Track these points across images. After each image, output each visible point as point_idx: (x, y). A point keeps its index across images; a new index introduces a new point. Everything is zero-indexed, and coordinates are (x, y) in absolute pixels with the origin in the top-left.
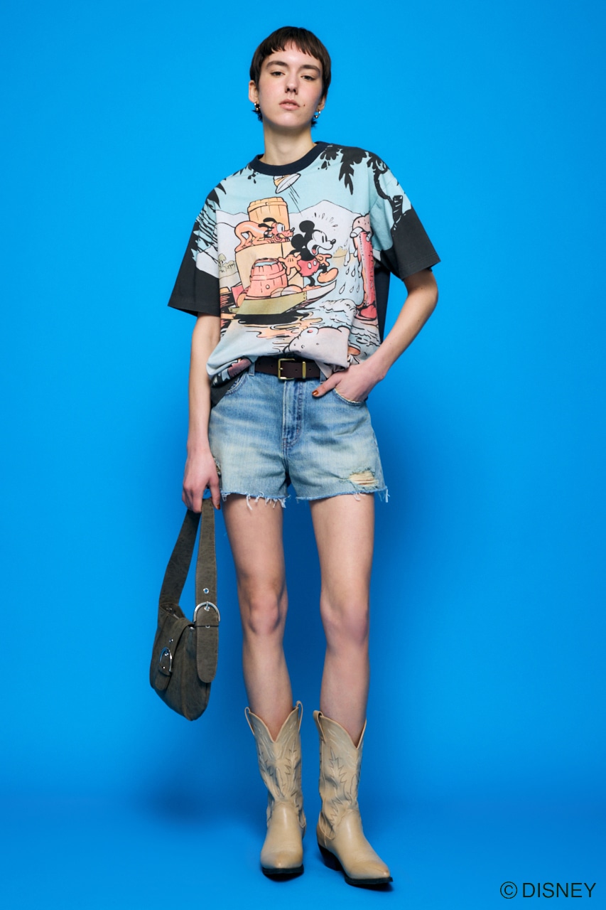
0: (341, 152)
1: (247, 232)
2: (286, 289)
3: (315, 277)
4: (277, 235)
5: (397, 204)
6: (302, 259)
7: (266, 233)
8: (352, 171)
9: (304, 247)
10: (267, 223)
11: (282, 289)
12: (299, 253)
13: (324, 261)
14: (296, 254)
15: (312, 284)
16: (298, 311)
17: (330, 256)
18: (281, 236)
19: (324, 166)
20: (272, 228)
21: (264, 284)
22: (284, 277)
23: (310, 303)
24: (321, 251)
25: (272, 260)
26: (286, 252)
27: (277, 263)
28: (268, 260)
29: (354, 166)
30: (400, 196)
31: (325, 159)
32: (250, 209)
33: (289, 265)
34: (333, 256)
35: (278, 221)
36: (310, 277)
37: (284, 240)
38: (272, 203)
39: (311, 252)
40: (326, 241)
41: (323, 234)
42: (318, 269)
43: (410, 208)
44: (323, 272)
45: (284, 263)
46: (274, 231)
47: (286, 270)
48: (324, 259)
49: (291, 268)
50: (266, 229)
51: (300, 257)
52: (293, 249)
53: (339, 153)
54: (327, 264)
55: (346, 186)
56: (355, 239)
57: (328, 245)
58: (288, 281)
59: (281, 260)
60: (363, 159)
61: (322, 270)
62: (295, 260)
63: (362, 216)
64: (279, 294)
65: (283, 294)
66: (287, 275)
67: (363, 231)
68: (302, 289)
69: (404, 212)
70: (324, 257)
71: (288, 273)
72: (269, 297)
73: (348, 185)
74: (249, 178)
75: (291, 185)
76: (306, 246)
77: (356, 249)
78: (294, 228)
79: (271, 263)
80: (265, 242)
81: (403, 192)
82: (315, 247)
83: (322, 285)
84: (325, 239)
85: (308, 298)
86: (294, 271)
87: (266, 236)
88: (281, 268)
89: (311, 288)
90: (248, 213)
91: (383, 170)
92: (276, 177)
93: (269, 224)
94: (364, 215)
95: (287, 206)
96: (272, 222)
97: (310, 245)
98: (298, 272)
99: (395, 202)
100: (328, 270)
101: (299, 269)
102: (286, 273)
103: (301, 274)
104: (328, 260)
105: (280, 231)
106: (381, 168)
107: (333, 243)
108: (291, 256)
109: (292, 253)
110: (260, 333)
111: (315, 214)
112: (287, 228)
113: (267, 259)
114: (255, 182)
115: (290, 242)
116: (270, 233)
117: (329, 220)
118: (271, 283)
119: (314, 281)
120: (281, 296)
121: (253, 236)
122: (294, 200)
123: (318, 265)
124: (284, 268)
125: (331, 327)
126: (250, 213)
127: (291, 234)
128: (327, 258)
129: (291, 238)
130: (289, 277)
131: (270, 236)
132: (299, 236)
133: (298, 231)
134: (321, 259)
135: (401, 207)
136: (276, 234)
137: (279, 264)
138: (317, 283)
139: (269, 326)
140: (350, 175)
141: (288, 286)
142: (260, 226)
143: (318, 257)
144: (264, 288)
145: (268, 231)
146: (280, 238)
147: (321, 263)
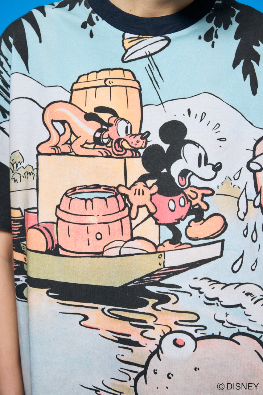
0: (237, 20)
1: (63, 122)
2: (127, 245)
3: (181, 227)
4: (118, 141)
6: (160, 192)
7: (98, 135)
8: (256, 57)
9: (165, 171)
10: (101, 115)
11: (121, 244)
12: (155, 181)
13: (198, 201)
14: (150, 182)
15: (176, 240)
16: (148, 288)
17: (210, 192)
18: (125, 145)
19: (209, 36)
20: (109, 125)
21: (93, 230)
22: (126, 221)
23: (169, 275)
24: (194, 181)
25: (108, 188)
26: (132, 178)
27: (115, 196)
28: (101, 190)
29: (260, 49)
31: (212, 24)
32: (76, 86)
33: (136, 200)
34: (217, 191)
35: (120, 116)
36: (172, 226)
37: (129, 153)
38: (116, 82)
39: (177, 181)
40: (206, 164)
41: (200, 150)
42: (189, 214)
44: (196, 220)
45: (127, 196)
46: (111, 131)
47: (130, 209)
48: (200, 196)
49: (139, 207)
50: (98, 125)
51: (155, 189)
52: (145, 172)
53: (233, 20)
54: (204, 207)
55: (245, 78)
56: (258, 174)
57: (207, 172)
58: (132, 230)
59: (122, 190)
61: (193, 217)
62: (148, 192)
64: (115, 252)
65: (124, 251)
66: (131, 219)
68: (156, 247)
70: (200, 192)
71: (133, 216)
72: (100, 255)
73: (248, 76)
74: (84, 26)
75: (151, 55)
76: (169, 170)
77: (258, 192)
78: (149, 133)
79: (106, 195)
80: (95, 152)
82: (184, 173)
83: (194, 243)
84: (203, 160)
85: (167, 265)
86: (143, 213)
87: (97, 141)
88: (122, 205)
89: (173, 247)
90: (72, 91)
92: (128, 35)
93: (105, 117)
95: (140, 90)
96: (110, 115)
97: (176, 169)
98: (151, 215)
100: (205, 217)
101: (153, 210)
102: (129, 215)
103: (156, 220)
104: (206, 199)
105: (123, 135)
107: (217, 168)
108: (140, 185)
109: (143, 179)
110: (86, 318)
111: (189, 111)
112: (136, 131)
113: (98, 186)
114: (91, 35)
115: (140, 159)
116: (105, 135)
117: (212, 125)
118: (103, 229)
119: (180, 235)
120: (120, 256)
121: (72, 132)
122: (153, 80)
123: (188, 206)
124: (126, 205)
125: (219, 337)
126: (75, 93)
127: (142, 143)
128: (204, 195)
129: (142, 151)
130: (134, 223)
131: (105, 141)
132: (157, 147)
133: (155, 139)
134: (193, 195)
136: (115, 138)
137: (119, 197)
138: (184, 239)
139: (101, 306)
140: (253, 61)
141: (132, 239)
142: (89, 117)
143: (188, 192)
144: (92, 238)
145: (100, 130)
146: (122, 147)
147: (194, 202)
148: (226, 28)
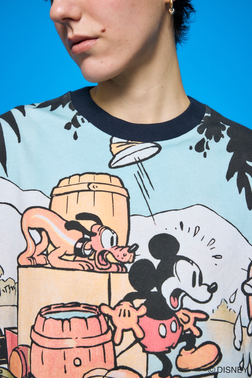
0: (228, 134)
1: (40, 230)
2: (110, 374)
3: (172, 356)
4: (102, 253)
6: (149, 314)
7: (79, 245)
8: (250, 171)
9: (155, 290)
10: (83, 223)
11: (104, 372)
12: (143, 301)
13: (190, 325)
14: (137, 302)
15: (165, 373)
17: (203, 316)
18: (110, 258)
19: (200, 147)
20: (92, 234)
21: (71, 355)
22: (109, 347)
24: (188, 303)
25: (88, 307)
26: (117, 296)
27: (97, 317)
28: (81, 308)
31: (203, 136)
32: (56, 191)
33: (121, 323)
35: (105, 224)
36: (162, 356)
37: (114, 268)
38: (100, 187)
39: (168, 302)
40: (201, 284)
41: (194, 268)
42: (180, 341)
44: (186, 348)
45: (110, 318)
46: (95, 242)
47: (114, 333)
48: (192, 320)
49: (124, 331)
50: (79, 235)
51: (143, 310)
54: (196, 333)
57: (202, 293)
58: (116, 357)
59: (105, 310)
61: (184, 344)
62: (135, 314)
66: (115, 345)
70: (192, 316)
71: (117, 341)
73: (243, 190)
74: (68, 127)
75: (141, 161)
76: (159, 289)
78: (137, 246)
79: (87, 315)
80: (76, 265)
82: (177, 293)
83: (183, 375)
84: (197, 279)
86: (129, 338)
87: (78, 252)
88: (105, 328)
90: (52, 195)
92: (116, 140)
93: (87, 224)
95: (128, 199)
96: (92, 222)
97: (167, 288)
98: (138, 340)
100: (197, 345)
101: (140, 335)
102: (112, 340)
103: (144, 347)
104: (198, 324)
105: (107, 246)
107: (212, 289)
108: (126, 305)
109: (129, 298)
111: (181, 224)
112: (122, 242)
113: (77, 304)
114: (75, 137)
115: (127, 275)
116: (88, 246)
117: (207, 240)
118: (83, 354)
119: (170, 367)
121: (50, 242)
122: (142, 188)
123: (179, 332)
124: (109, 328)
126: (55, 198)
127: (129, 257)
128: (197, 319)
129: (129, 266)
130: (118, 349)
131: (88, 253)
132: (145, 263)
133: (144, 253)
134: (185, 319)
136: (99, 249)
137: (101, 317)
138: (174, 372)
140: (247, 174)
141: (116, 368)
142: (70, 226)
143: (180, 315)
144: (70, 365)
145: (82, 240)
146: (107, 261)
147: (186, 327)
148: (217, 140)
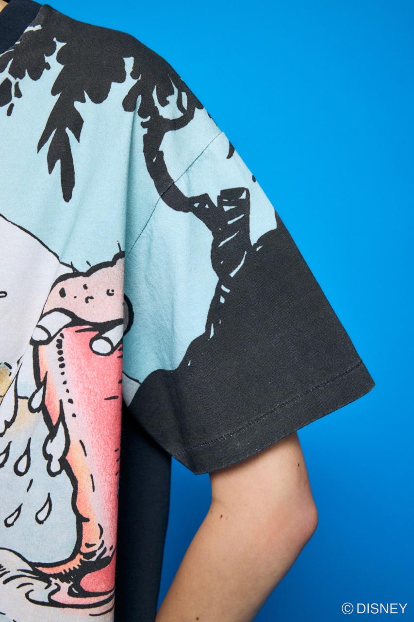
0: (60, 59)
5: (231, 214)
8: (77, 125)
19: (3, 95)
29: (85, 108)
30: (240, 190)
31: (5, 75)
43: (273, 225)
53: (51, 60)
55: (51, 168)
56: (42, 348)
60: (114, 85)
63: (76, 274)
67: (76, 321)
69: (254, 238)
73: (58, 164)
77: (41, 383)
81: (249, 175)
91: (179, 114)
94: (84, 269)
99: (226, 208)
106: (169, 112)
135: (244, 225)
140: (68, 131)
148: (36, 76)
